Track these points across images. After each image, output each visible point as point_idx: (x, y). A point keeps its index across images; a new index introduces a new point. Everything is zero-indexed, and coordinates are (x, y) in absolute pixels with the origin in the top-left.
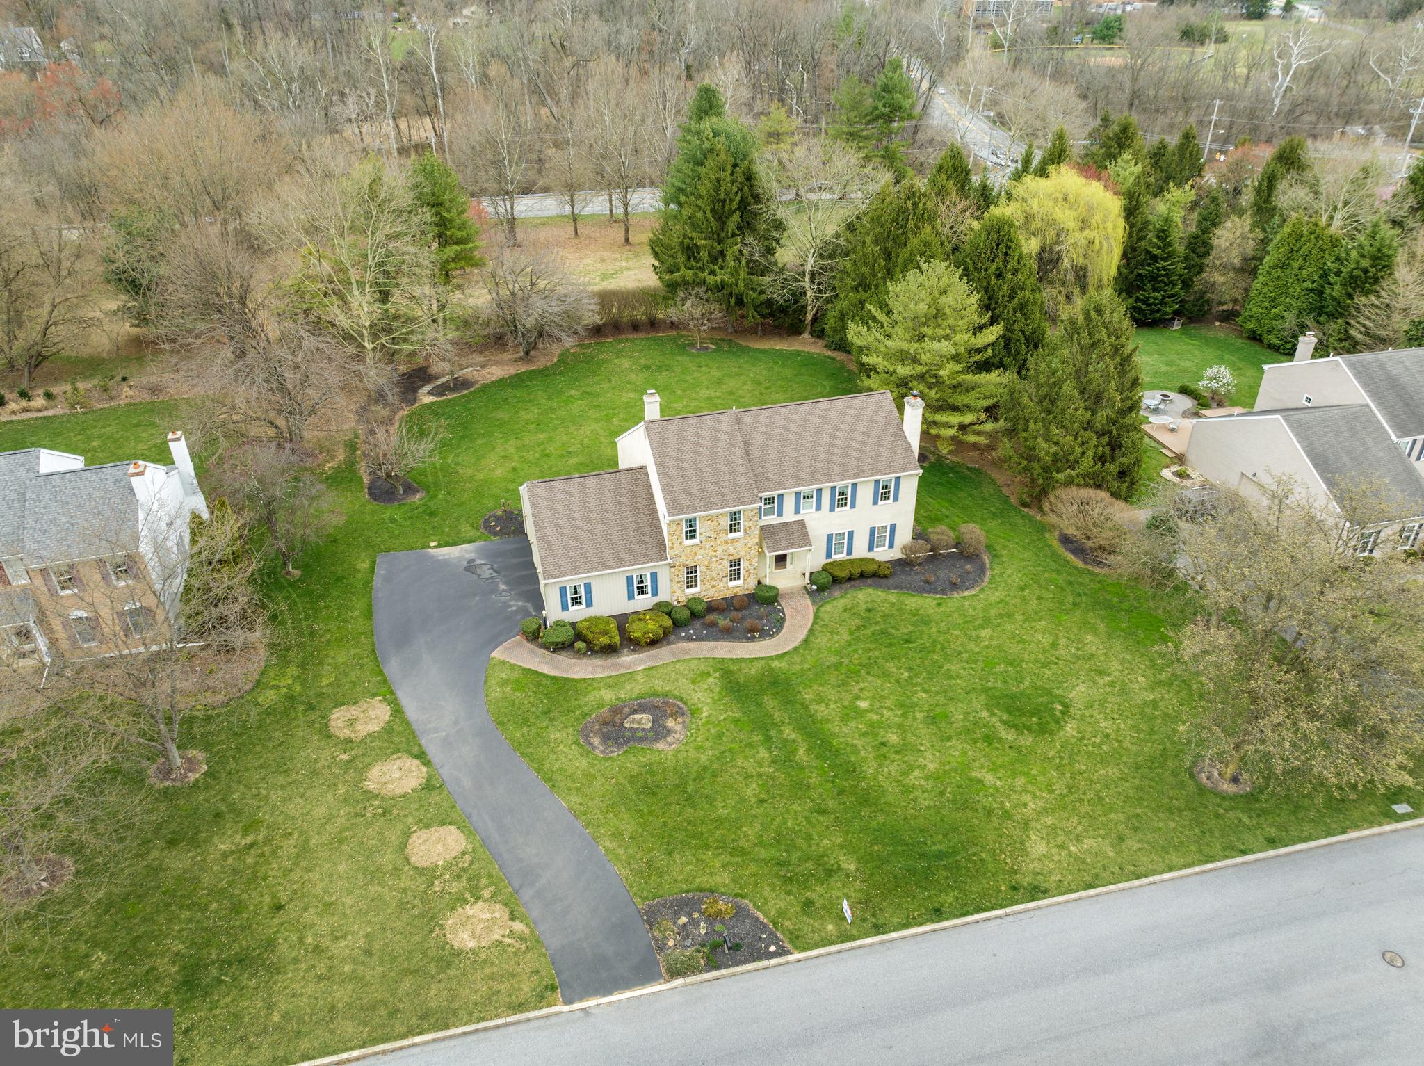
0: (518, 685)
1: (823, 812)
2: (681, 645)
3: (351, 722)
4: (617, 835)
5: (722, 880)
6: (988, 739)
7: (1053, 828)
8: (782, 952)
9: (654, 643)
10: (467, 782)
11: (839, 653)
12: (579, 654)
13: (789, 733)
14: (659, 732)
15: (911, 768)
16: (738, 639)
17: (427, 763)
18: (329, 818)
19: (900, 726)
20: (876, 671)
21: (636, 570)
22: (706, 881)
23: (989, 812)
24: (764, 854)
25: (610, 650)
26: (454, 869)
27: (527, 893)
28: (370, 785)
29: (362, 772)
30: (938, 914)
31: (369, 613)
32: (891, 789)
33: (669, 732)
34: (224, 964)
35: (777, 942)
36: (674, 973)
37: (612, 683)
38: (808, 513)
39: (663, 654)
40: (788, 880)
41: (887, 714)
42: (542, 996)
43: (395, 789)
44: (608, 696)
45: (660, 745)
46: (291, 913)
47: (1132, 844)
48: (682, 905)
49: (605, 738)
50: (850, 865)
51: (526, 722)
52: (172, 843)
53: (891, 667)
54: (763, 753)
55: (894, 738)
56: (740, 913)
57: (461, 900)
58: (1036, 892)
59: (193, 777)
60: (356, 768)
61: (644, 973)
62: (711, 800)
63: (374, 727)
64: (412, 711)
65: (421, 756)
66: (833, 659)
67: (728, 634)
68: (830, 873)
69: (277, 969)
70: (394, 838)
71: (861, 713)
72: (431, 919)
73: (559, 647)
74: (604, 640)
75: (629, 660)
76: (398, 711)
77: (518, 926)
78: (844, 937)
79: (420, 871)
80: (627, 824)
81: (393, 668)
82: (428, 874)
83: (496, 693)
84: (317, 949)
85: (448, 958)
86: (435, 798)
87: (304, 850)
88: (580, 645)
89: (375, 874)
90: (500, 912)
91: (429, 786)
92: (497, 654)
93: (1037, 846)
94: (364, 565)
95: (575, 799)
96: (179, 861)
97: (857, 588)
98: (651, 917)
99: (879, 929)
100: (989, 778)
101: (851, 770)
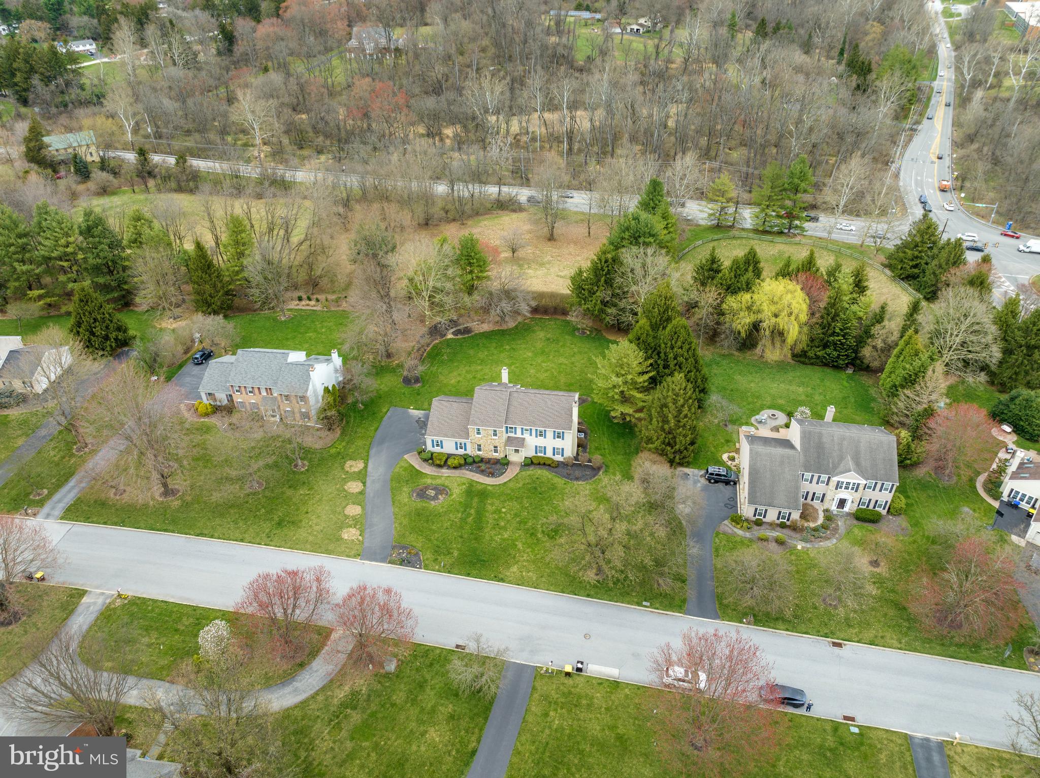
0: (405, 469)
1: (461, 537)
2: (464, 471)
3: (351, 466)
4: (401, 524)
5: (419, 545)
6: (532, 534)
7: (525, 566)
8: (420, 568)
9: (455, 468)
10: (372, 495)
11: (513, 490)
12: (430, 465)
13: (473, 511)
14: (435, 498)
15: (499, 534)
16: (484, 475)
17: (364, 486)
18: (331, 493)
19: (508, 521)
20: (519, 501)
21: (459, 441)
22: (414, 544)
23: (510, 555)
24: (435, 542)
25: (440, 466)
26: (354, 518)
27: (368, 530)
28: (346, 487)
29: (346, 482)
30: (468, 575)
31: (376, 430)
32: (487, 537)
33: (438, 499)
34: (289, 522)
35: (420, 565)
36: (390, 563)
37: (433, 478)
38: (526, 436)
39: (457, 473)
40: (436, 551)
41: (508, 515)
42: (355, 556)
43: (351, 490)
44: (429, 481)
45: (432, 502)
46: (309, 515)
47: (544, 579)
48: (404, 548)
49: (418, 495)
50: (456, 553)
51: (399, 482)
52: (290, 487)
53: (525, 501)
54: (460, 515)
55: (502, 524)
56: (417, 554)
57: (351, 526)
58: (502, 580)
59: (303, 469)
60: (345, 481)
61: (383, 560)
62: (433, 523)
63: (357, 470)
64: (370, 469)
65: (364, 483)
66: (509, 492)
67: (482, 472)
68: (449, 553)
69: (300, 528)
70: (344, 504)
71: (500, 512)
72: (341, 528)
73: (425, 460)
74: (438, 462)
75: (445, 472)
76: (366, 467)
77: (360, 538)
78: (439, 571)
79: (345, 515)
80: (405, 522)
81: (373, 452)
82: (347, 517)
83: (397, 470)
84: (311, 526)
85: (339, 539)
86: (361, 497)
87: (320, 500)
88: (430, 461)
89: (334, 512)
90: (358, 533)
91: (361, 493)
92: (405, 457)
93: (515, 569)
94: (385, 410)
95: (397, 510)
96: (289, 492)
97: (541, 469)
98: (394, 548)
99: (449, 572)
100: (520, 546)
101: (481, 529)
